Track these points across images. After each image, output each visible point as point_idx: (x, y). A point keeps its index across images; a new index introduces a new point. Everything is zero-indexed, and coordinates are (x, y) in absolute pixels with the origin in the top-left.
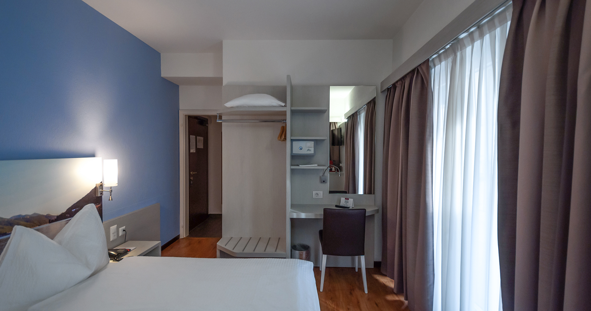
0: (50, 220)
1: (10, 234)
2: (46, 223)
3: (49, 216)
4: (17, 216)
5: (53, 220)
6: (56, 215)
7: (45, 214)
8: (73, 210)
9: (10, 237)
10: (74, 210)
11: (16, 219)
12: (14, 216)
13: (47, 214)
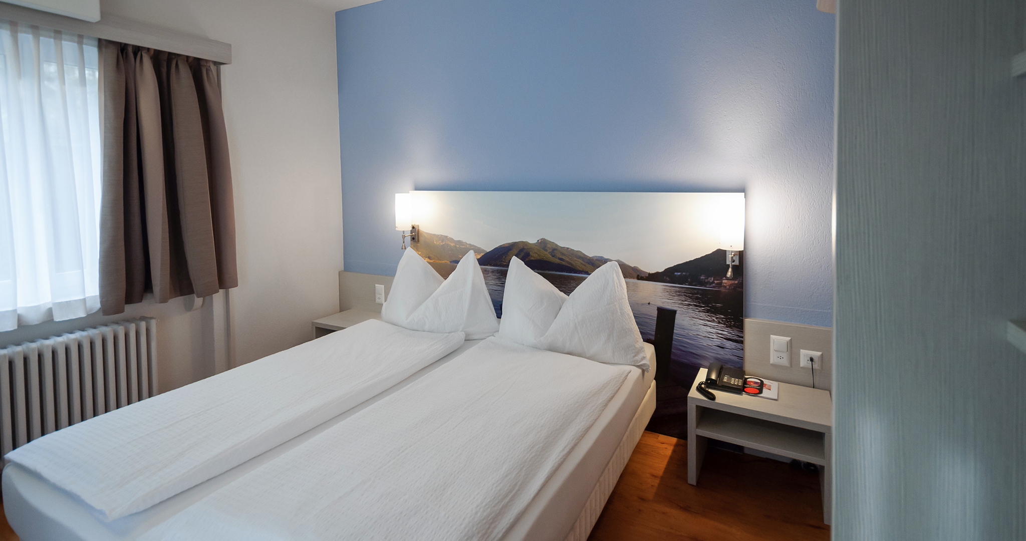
0: (638, 276)
1: (590, 274)
2: (634, 278)
3: (637, 270)
4: (599, 257)
5: (643, 277)
6: (648, 272)
7: (633, 266)
8: (676, 273)
9: (587, 278)
10: (679, 274)
11: (597, 260)
12: (596, 256)
13: (634, 267)
